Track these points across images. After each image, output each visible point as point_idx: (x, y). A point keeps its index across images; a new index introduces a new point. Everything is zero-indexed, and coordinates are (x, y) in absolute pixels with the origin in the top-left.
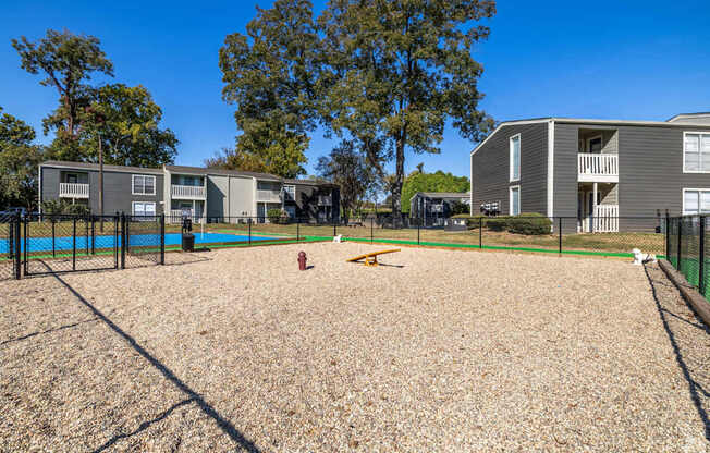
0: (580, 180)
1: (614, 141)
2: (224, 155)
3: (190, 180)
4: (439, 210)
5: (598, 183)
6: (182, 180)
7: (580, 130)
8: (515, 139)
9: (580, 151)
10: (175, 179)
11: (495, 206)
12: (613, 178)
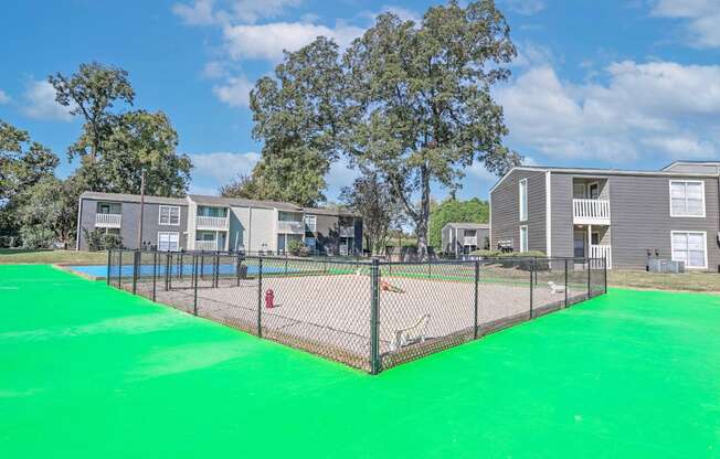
0: (575, 222)
1: (606, 189)
2: (239, 181)
3: (214, 211)
5: (593, 226)
6: (207, 211)
7: (574, 179)
8: (523, 183)
9: (575, 197)
10: (201, 210)
11: (510, 243)
12: (606, 221)
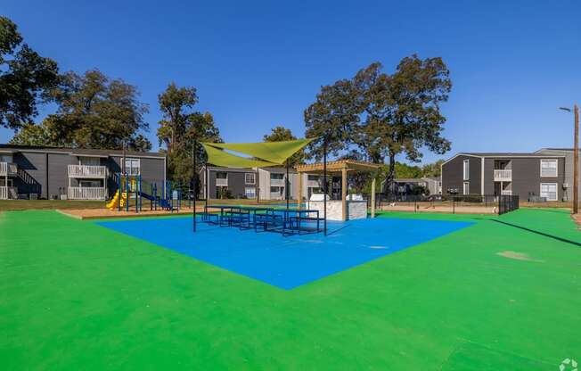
0: (495, 180)
1: (510, 164)
4: (403, 190)
5: (503, 182)
7: (495, 161)
8: (466, 163)
9: (495, 169)
11: (456, 190)
12: (509, 179)
